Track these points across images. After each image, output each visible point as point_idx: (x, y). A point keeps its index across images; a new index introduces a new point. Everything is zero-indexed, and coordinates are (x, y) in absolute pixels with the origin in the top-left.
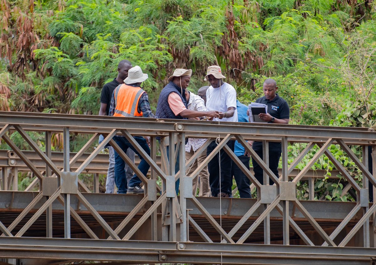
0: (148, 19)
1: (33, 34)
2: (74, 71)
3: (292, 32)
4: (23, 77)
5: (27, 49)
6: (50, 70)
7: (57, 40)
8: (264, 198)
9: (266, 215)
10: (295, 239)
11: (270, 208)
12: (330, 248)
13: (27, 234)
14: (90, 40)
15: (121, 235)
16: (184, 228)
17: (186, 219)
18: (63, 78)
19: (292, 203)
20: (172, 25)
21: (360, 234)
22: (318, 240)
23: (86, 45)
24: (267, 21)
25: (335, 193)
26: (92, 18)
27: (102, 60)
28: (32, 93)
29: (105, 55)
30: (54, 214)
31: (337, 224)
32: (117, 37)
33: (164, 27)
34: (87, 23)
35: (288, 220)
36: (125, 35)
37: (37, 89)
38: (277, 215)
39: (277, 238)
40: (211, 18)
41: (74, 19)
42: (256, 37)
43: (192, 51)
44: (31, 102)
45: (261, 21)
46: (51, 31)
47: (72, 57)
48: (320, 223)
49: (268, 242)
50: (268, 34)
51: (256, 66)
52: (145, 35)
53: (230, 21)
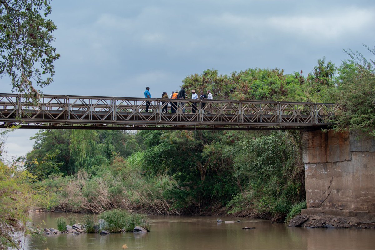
0: (267, 85)
1: (248, 88)
2: (255, 94)
3: (292, 86)
4: (246, 95)
5: (247, 90)
6: (251, 94)
7: (252, 89)
8: (294, 114)
9: (294, 118)
10: (300, 121)
11: (295, 116)
12: (305, 123)
13: (254, 121)
14: (258, 88)
15: (270, 121)
16: (281, 120)
17: (281, 119)
18: (253, 95)
19: (299, 115)
20: (272, 86)
21: (310, 121)
22: (303, 121)
23: (257, 90)
24: (288, 84)
25: (304, 113)
26: (258, 85)
27: (260, 92)
28: (248, 98)
29: (261, 91)
30: (258, 118)
31: (306, 119)
32: (262, 88)
33: (270, 86)
34: (257, 86)
35: (298, 119)
36: (264, 87)
37: (249, 97)
38: (296, 117)
39: (296, 121)
40: (278, 84)
41: (255, 85)
42: (286, 87)
43: (275, 90)
44: (248, 99)
45: (286, 85)
46: (251, 87)
47: (255, 91)
48: (304, 119)
49: (295, 122)
50: (288, 87)
51: (286, 92)
52: (267, 87)
53: (282, 85)
